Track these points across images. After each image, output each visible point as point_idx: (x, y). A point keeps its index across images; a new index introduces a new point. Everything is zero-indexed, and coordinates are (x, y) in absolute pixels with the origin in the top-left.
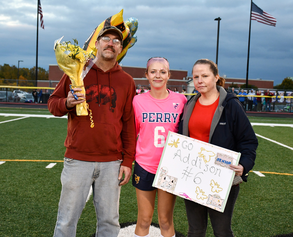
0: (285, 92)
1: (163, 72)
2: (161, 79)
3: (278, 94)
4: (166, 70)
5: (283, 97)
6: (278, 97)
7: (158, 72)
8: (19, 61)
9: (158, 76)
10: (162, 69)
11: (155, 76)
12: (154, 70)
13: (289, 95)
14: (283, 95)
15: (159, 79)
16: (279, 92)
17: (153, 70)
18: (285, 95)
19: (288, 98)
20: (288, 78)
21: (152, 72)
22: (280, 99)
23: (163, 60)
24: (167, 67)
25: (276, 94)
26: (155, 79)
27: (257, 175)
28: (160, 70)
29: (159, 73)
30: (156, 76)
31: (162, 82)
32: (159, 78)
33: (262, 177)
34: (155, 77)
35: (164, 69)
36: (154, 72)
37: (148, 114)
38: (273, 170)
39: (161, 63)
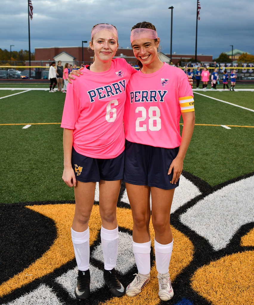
0: (226, 64)
1: (112, 42)
2: (110, 51)
3: (220, 66)
4: (115, 40)
5: (225, 68)
6: (221, 68)
7: (106, 41)
8: (11, 46)
9: (106, 47)
10: (111, 38)
11: (102, 46)
12: (102, 39)
13: (229, 66)
14: (224, 66)
15: (107, 51)
16: (221, 64)
17: (100, 40)
18: (226, 66)
19: (228, 69)
20: (224, 53)
21: (98, 42)
22: (222, 70)
23: (112, 27)
24: (116, 36)
25: (218, 66)
26: (103, 50)
27: (225, 128)
28: (108, 39)
29: (108, 43)
30: (105, 46)
31: (111, 53)
32: (108, 49)
33: (229, 129)
34: (103, 48)
35: (114, 39)
36: (101, 42)
37: (96, 91)
38: (235, 124)
39: (109, 31)
